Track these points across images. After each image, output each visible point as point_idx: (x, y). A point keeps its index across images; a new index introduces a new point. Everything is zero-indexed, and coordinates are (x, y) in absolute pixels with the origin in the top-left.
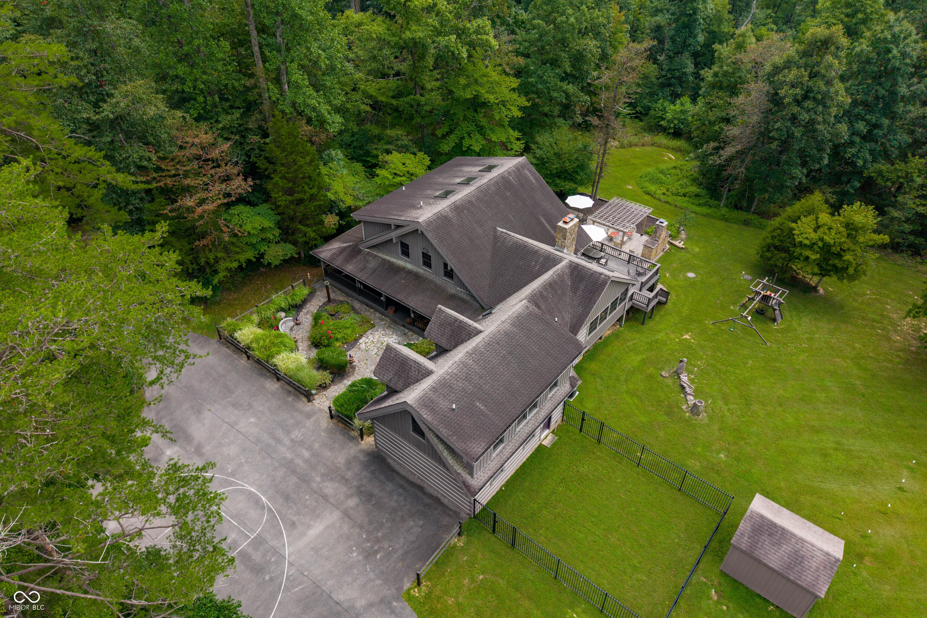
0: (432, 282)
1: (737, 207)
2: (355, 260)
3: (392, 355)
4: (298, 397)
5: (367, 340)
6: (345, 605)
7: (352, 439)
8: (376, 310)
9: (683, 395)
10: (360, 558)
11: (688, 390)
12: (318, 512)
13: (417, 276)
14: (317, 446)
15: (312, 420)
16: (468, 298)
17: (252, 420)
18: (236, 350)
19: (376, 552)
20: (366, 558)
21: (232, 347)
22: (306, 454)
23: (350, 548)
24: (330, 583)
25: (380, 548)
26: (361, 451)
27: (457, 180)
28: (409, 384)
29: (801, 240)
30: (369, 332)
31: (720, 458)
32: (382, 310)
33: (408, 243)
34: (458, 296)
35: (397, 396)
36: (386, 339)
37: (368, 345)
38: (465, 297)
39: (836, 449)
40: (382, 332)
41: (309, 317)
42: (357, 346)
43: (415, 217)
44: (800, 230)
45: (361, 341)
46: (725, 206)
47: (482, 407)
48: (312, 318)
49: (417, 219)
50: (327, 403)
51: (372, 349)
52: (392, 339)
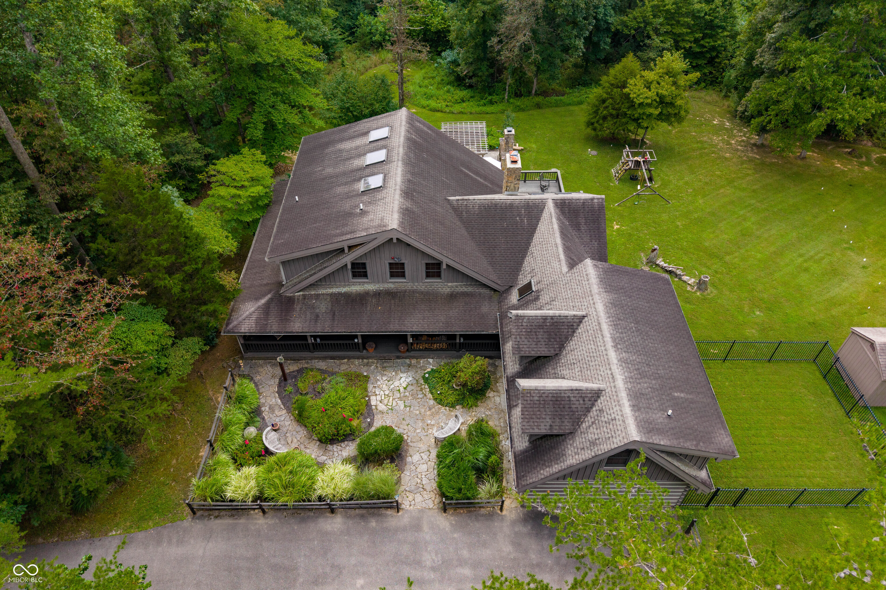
0: (414, 292)
1: (518, 95)
2: (295, 314)
3: (536, 398)
4: (379, 515)
5: (379, 398)
7: (491, 516)
8: (349, 358)
9: (676, 279)
11: (679, 272)
13: (391, 294)
14: (465, 553)
15: (425, 528)
16: (470, 289)
18: (234, 512)
21: (223, 513)
22: (467, 571)
26: (514, 523)
27: (357, 163)
28: (579, 419)
29: (642, 101)
30: (370, 387)
31: (759, 316)
32: (358, 353)
33: (368, 262)
34: (458, 293)
35: (579, 441)
36: (397, 383)
37: (386, 402)
38: (466, 290)
39: (805, 261)
40: (384, 378)
41: (280, 413)
42: (375, 411)
43: (379, 226)
44: (635, 93)
45: (373, 403)
46: (510, 97)
47: (682, 395)
48: (284, 411)
49: (384, 226)
50: (419, 498)
51: (395, 404)
52: (403, 379)
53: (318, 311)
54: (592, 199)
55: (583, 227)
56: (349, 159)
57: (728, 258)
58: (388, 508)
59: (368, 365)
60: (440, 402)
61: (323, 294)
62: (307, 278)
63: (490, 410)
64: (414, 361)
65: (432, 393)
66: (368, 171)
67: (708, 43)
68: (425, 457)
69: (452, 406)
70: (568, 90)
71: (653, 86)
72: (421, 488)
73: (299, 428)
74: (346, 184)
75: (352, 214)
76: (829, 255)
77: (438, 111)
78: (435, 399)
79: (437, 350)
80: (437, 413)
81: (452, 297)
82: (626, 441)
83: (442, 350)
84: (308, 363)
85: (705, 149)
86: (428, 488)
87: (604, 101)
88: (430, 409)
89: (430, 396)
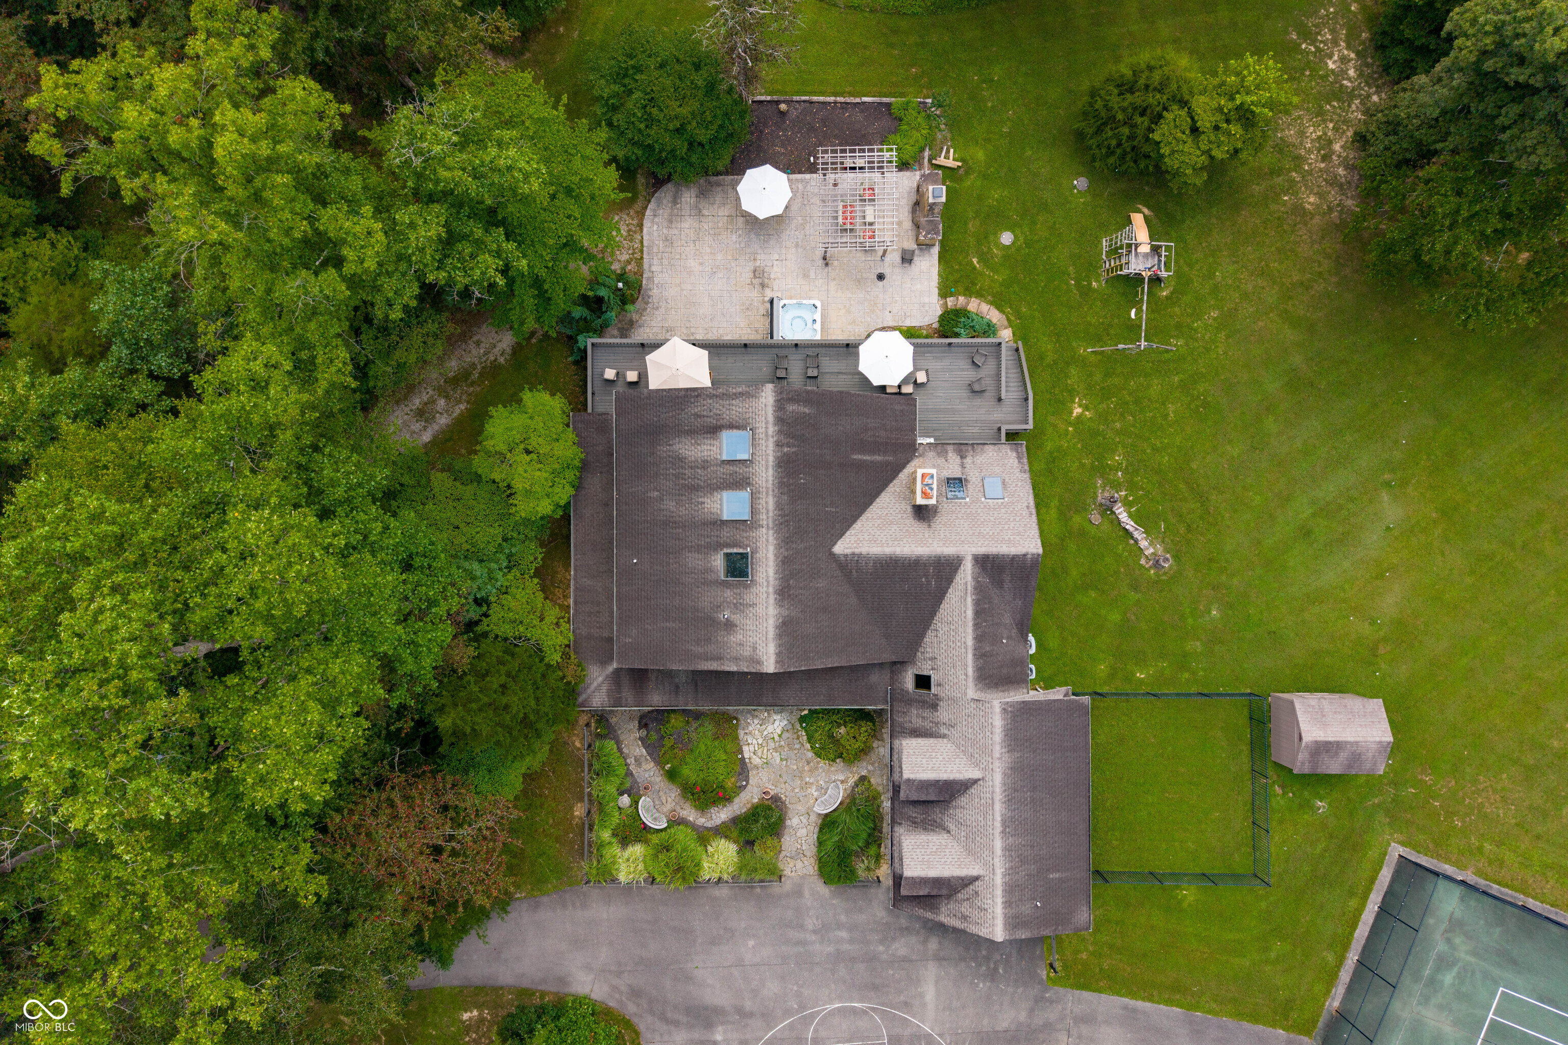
2: (651, 684)
5: (752, 748)
6: (1013, 1027)
9: (1132, 542)
10: (988, 984)
11: (1136, 535)
12: (914, 977)
14: (843, 918)
15: (807, 894)
17: (751, 943)
19: (996, 969)
20: (993, 980)
22: (844, 934)
23: (972, 983)
24: (985, 1022)
25: (995, 963)
30: (741, 733)
31: (1213, 618)
36: (770, 728)
37: (760, 754)
40: (756, 721)
41: (647, 767)
42: (749, 766)
45: (746, 755)
47: (1057, 875)
48: (652, 764)
50: (799, 864)
51: (770, 757)
52: (777, 723)
53: (677, 680)
56: (695, 488)
60: (818, 755)
63: (872, 764)
65: (810, 743)
68: (804, 821)
69: (832, 760)
72: (800, 854)
73: (671, 786)
75: (714, 621)
78: (814, 751)
80: (816, 768)
82: (991, 936)
86: (808, 854)
88: (808, 763)
89: (808, 746)
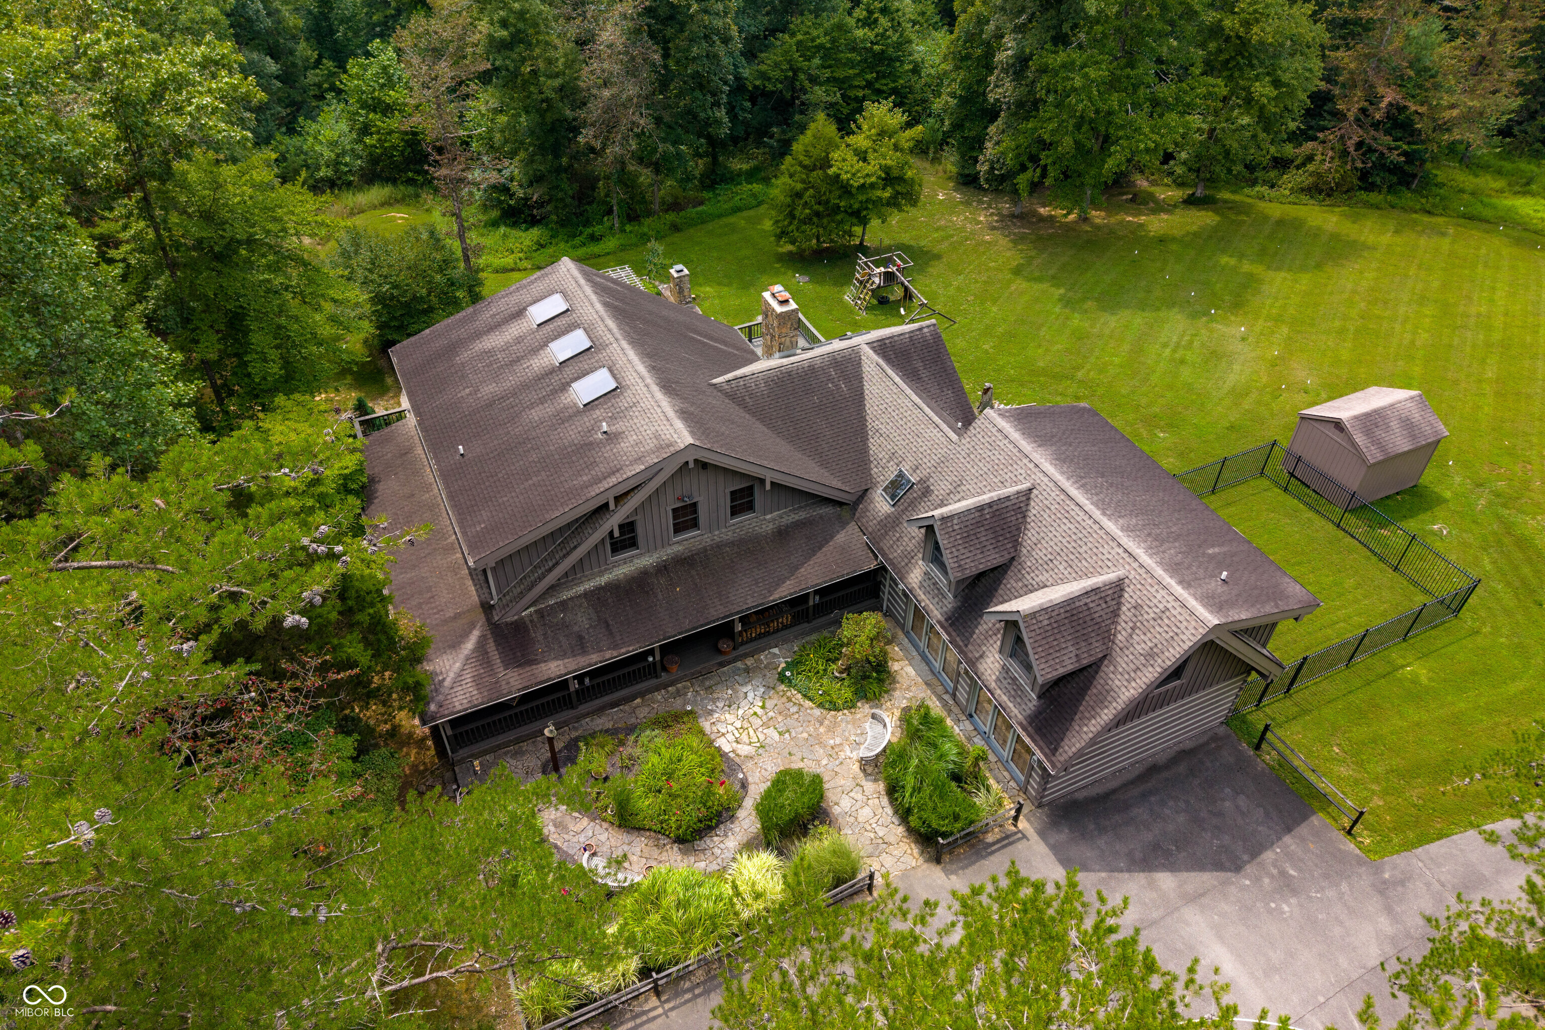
0: (719, 546)
2: (539, 647)
3: (1046, 622)
5: (730, 737)
6: (1388, 950)
7: (1005, 839)
8: (642, 694)
10: (1293, 901)
12: (1179, 946)
13: (684, 562)
16: (802, 515)
19: (1283, 873)
20: (1294, 892)
23: (1270, 911)
24: (1343, 961)
25: (1275, 866)
26: (1042, 834)
27: (538, 363)
28: (1109, 631)
29: (862, 181)
30: (706, 726)
31: (1164, 439)
32: (653, 682)
33: (639, 518)
34: (787, 526)
35: (1123, 661)
36: (744, 705)
37: (745, 738)
38: (797, 517)
39: (1174, 351)
40: (720, 705)
41: (579, 827)
42: (737, 760)
43: (660, 448)
44: (847, 172)
45: (726, 748)
46: (623, 224)
47: (1217, 550)
48: (585, 821)
49: (668, 446)
50: (888, 860)
51: (762, 737)
52: (751, 695)
53: (576, 628)
54: (920, 329)
55: (924, 374)
56: (518, 360)
57: (1080, 375)
58: (851, 895)
59: (678, 694)
60: (828, 708)
61: (572, 599)
62: (541, 578)
63: (908, 689)
64: (750, 662)
65: (810, 700)
66: (569, 372)
67: (886, 85)
68: (859, 796)
69: (850, 705)
70: (706, 195)
71: (871, 156)
72: (882, 844)
74: (542, 401)
75: (591, 444)
76: (1196, 335)
77: (512, 270)
78: (821, 705)
79: (777, 631)
80: (835, 724)
81: (782, 534)
82: (1203, 631)
83: (785, 627)
84: (576, 729)
85: (952, 236)
86: (892, 839)
87: (798, 195)
88: (821, 724)
89: (808, 704)
